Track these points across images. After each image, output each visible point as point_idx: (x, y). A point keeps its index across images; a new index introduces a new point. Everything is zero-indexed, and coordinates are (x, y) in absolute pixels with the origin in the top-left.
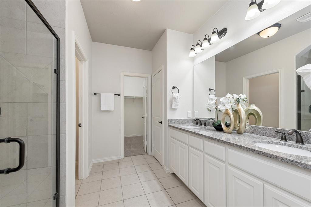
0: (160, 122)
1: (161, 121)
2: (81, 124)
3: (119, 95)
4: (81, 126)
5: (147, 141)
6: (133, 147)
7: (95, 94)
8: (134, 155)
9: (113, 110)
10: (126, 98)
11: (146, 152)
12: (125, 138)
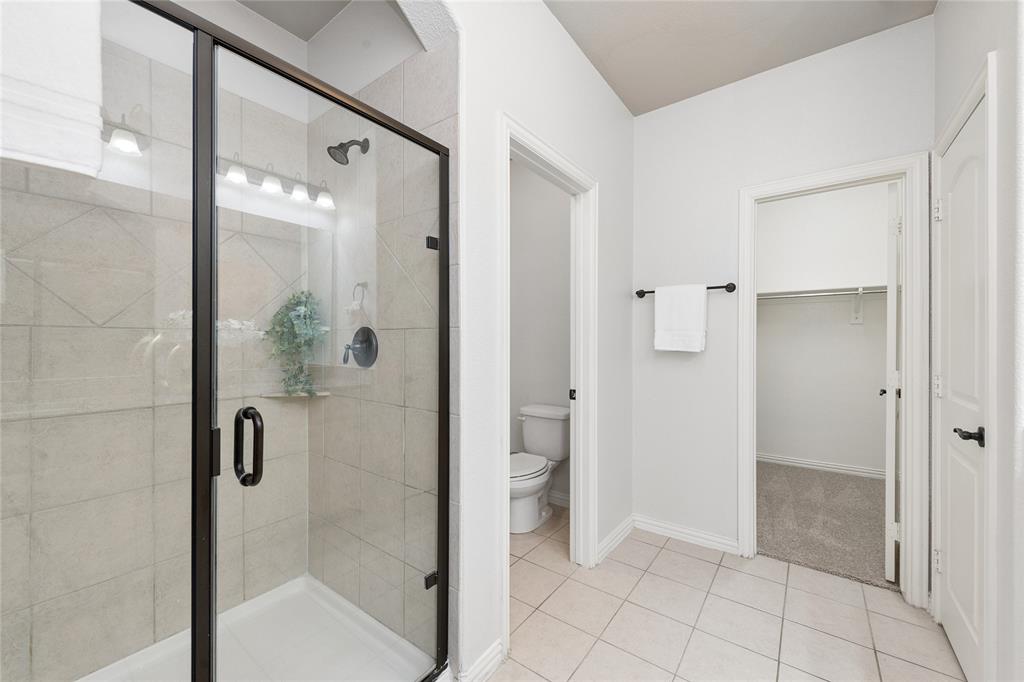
0: (967, 436)
1: (981, 431)
2: (574, 391)
3: (731, 288)
4: (574, 399)
5: (897, 520)
6: (825, 523)
7: (641, 294)
8: (806, 565)
9: (698, 350)
10: (764, 301)
11: (890, 575)
12: (758, 462)
